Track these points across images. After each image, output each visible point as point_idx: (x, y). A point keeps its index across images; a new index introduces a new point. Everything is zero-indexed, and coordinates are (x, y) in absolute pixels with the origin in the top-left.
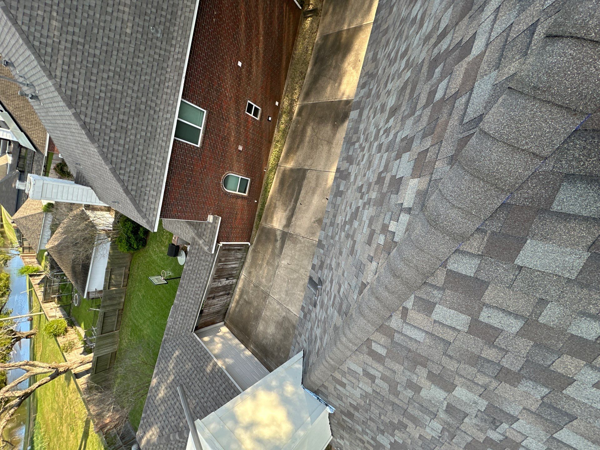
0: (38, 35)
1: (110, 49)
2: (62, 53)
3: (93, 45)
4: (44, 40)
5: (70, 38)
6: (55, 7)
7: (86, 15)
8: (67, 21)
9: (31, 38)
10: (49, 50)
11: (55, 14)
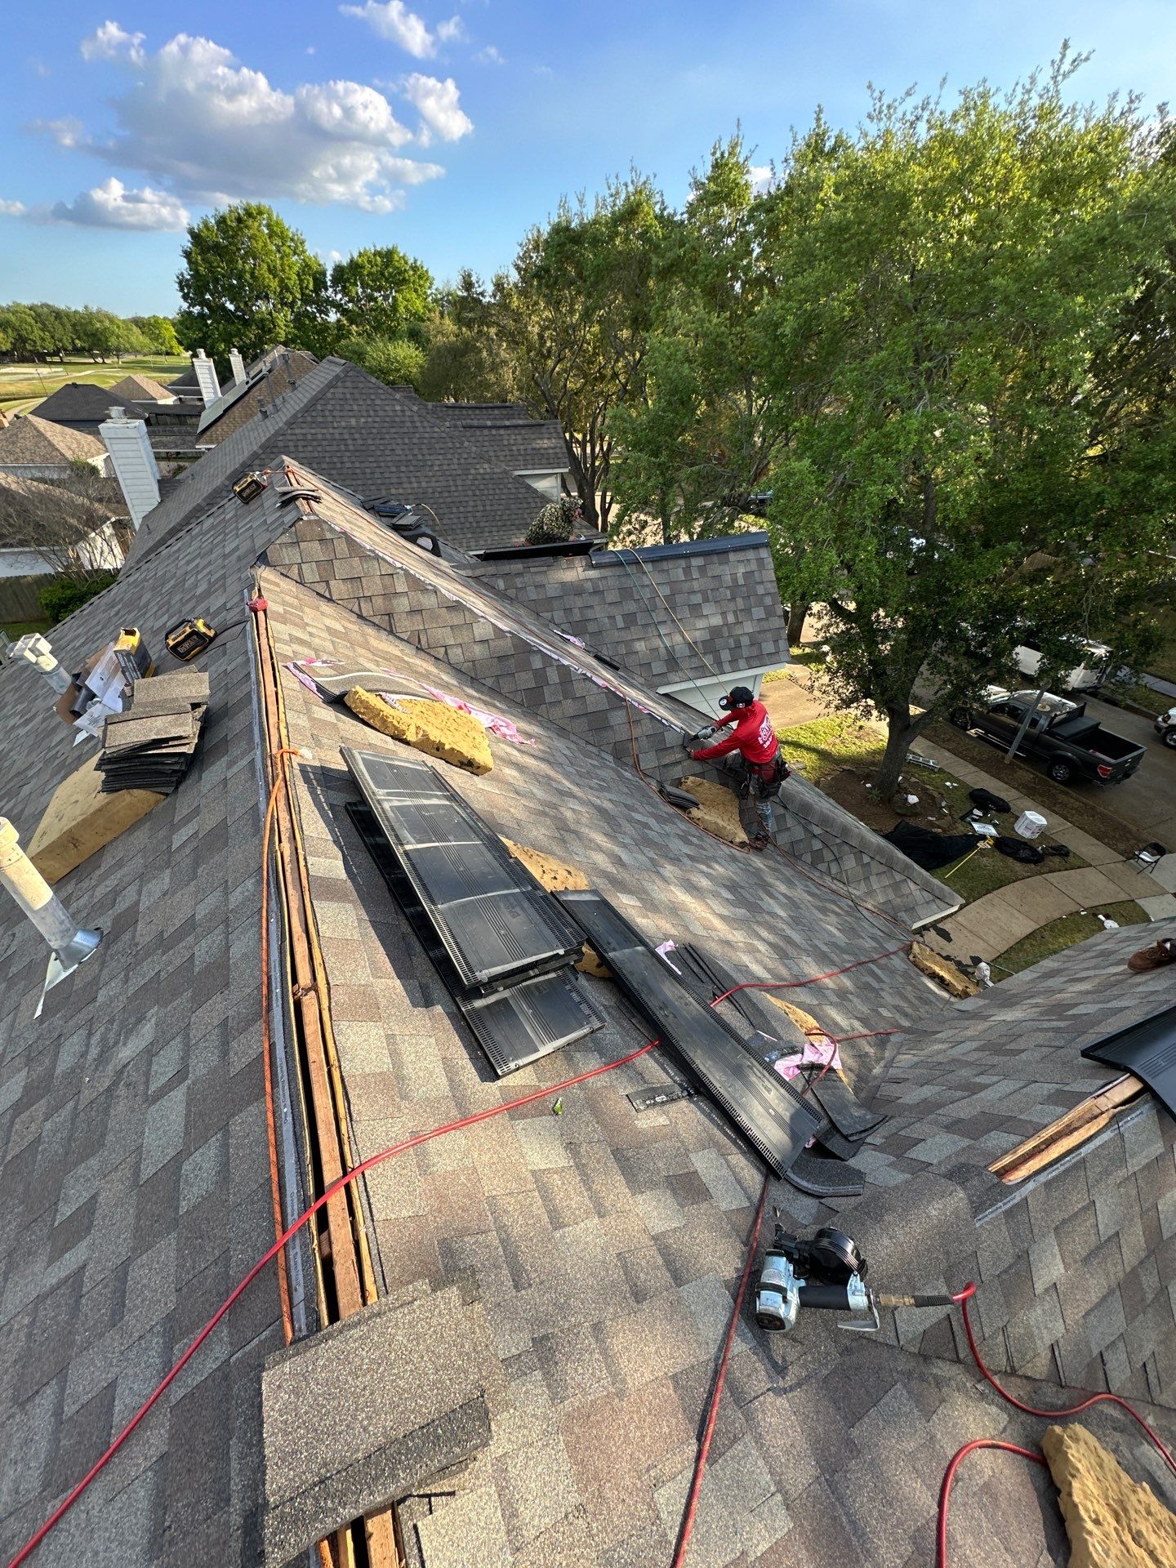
0: (329, 407)
1: (361, 476)
2: (325, 431)
3: (354, 459)
4: (327, 413)
5: (346, 436)
6: (370, 420)
7: (382, 447)
8: (363, 431)
9: (322, 402)
10: (320, 419)
11: (363, 420)
